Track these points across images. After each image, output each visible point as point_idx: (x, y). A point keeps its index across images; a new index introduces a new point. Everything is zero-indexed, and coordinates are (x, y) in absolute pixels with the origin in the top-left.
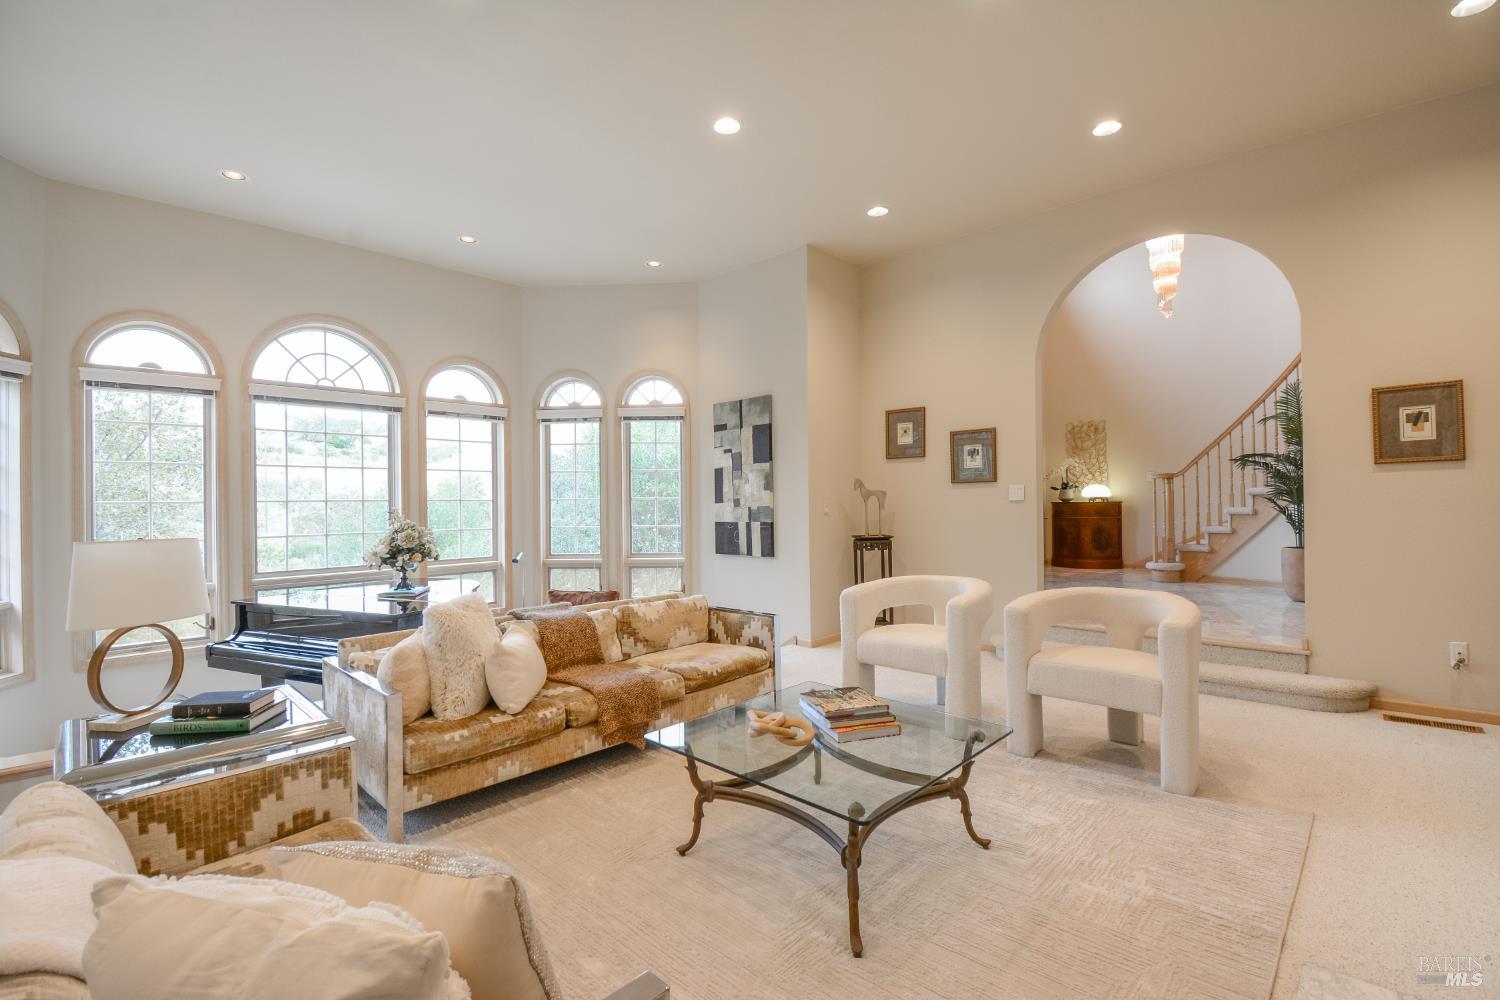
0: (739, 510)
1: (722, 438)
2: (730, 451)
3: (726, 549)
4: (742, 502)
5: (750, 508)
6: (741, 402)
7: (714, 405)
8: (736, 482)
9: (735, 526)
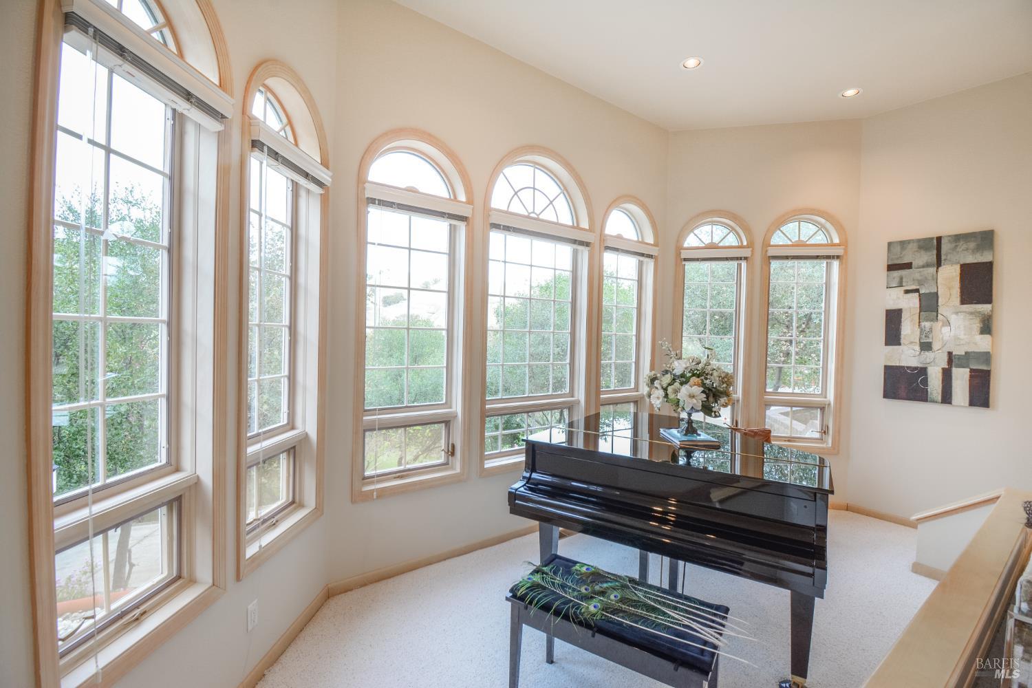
0: (928, 355)
1: (901, 279)
2: (917, 291)
3: (902, 392)
4: (936, 346)
5: (950, 354)
6: (939, 239)
7: (890, 244)
8: (927, 324)
9: (923, 371)
